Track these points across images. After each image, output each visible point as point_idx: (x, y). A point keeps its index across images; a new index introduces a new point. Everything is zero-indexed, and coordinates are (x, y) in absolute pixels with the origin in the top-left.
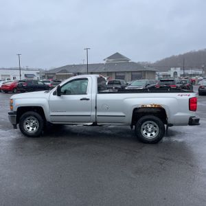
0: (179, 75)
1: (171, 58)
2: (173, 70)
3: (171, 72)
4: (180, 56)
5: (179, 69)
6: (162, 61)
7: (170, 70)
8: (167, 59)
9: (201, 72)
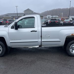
0: (50, 18)
1: (47, 11)
2: (48, 16)
3: (47, 17)
4: (50, 11)
5: (50, 15)
6: (44, 12)
7: (47, 16)
8: (45, 12)
9: (57, 17)
